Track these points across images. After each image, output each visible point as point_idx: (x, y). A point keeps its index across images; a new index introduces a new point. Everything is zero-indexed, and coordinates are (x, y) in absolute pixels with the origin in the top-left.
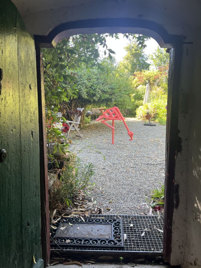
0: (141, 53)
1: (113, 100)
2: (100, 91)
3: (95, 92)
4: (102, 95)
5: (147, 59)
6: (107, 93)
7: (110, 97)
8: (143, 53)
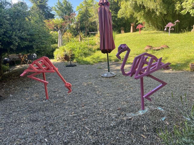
0: (45, 5)
1: (34, 47)
2: (17, 38)
3: (11, 39)
4: (20, 42)
5: (51, 10)
6: (26, 40)
7: (31, 44)
8: (46, 5)
